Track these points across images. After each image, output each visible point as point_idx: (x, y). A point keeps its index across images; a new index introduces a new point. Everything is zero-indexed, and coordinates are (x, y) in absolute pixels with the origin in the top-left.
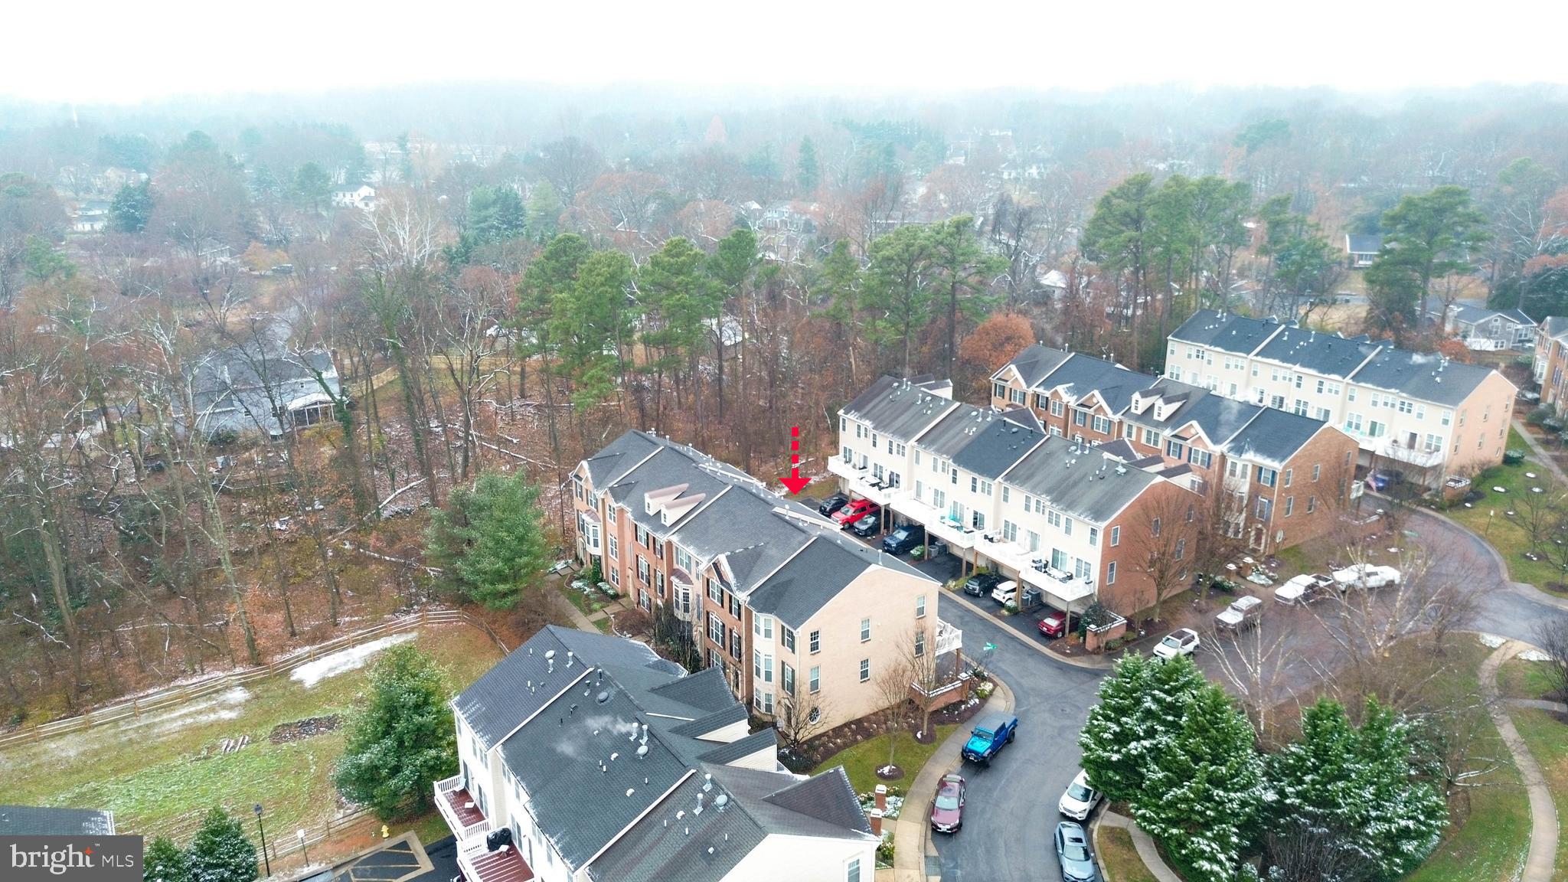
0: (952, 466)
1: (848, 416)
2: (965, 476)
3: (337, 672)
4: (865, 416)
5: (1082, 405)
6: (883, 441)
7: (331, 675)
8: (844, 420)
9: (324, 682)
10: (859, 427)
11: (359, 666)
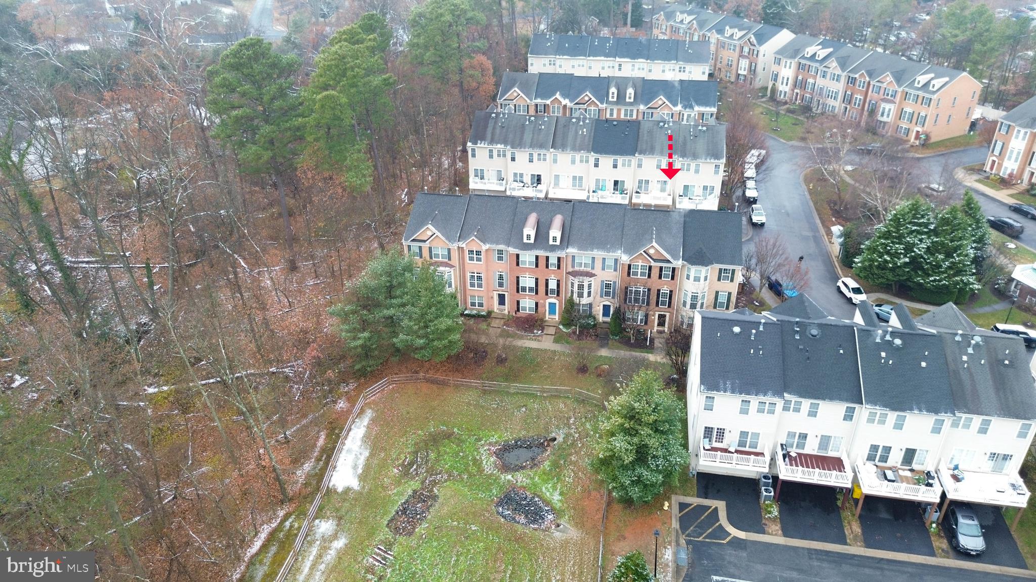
0: (592, 156)
1: (479, 145)
2: (606, 161)
3: (361, 467)
4: (492, 142)
5: (576, 104)
6: (522, 156)
7: (360, 471)
8: (473, 150)
9: (363, 478)
10: (491, 151)
11: (366, 453)
